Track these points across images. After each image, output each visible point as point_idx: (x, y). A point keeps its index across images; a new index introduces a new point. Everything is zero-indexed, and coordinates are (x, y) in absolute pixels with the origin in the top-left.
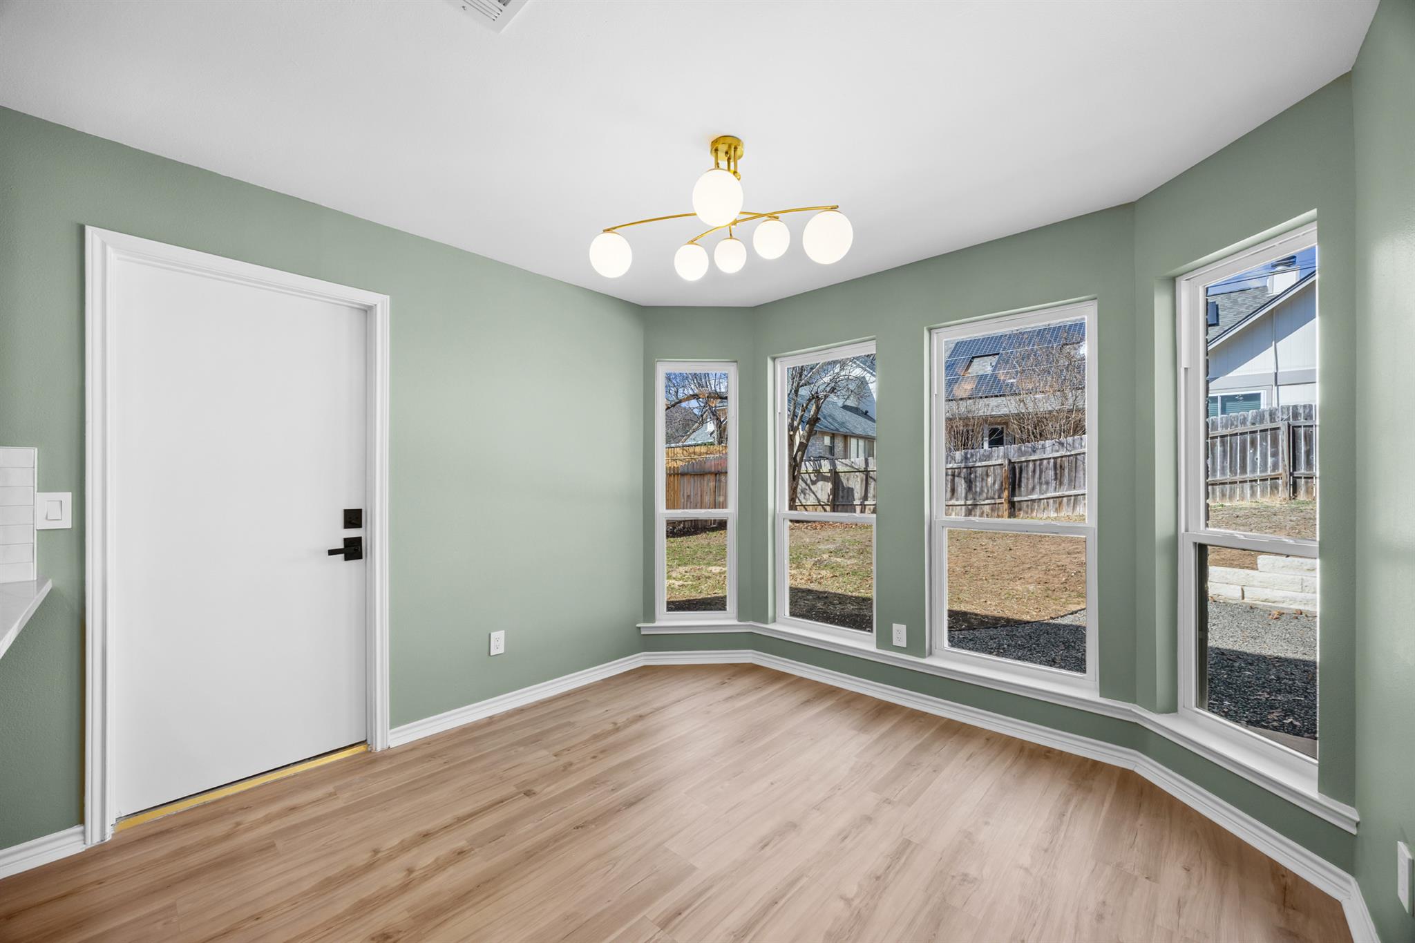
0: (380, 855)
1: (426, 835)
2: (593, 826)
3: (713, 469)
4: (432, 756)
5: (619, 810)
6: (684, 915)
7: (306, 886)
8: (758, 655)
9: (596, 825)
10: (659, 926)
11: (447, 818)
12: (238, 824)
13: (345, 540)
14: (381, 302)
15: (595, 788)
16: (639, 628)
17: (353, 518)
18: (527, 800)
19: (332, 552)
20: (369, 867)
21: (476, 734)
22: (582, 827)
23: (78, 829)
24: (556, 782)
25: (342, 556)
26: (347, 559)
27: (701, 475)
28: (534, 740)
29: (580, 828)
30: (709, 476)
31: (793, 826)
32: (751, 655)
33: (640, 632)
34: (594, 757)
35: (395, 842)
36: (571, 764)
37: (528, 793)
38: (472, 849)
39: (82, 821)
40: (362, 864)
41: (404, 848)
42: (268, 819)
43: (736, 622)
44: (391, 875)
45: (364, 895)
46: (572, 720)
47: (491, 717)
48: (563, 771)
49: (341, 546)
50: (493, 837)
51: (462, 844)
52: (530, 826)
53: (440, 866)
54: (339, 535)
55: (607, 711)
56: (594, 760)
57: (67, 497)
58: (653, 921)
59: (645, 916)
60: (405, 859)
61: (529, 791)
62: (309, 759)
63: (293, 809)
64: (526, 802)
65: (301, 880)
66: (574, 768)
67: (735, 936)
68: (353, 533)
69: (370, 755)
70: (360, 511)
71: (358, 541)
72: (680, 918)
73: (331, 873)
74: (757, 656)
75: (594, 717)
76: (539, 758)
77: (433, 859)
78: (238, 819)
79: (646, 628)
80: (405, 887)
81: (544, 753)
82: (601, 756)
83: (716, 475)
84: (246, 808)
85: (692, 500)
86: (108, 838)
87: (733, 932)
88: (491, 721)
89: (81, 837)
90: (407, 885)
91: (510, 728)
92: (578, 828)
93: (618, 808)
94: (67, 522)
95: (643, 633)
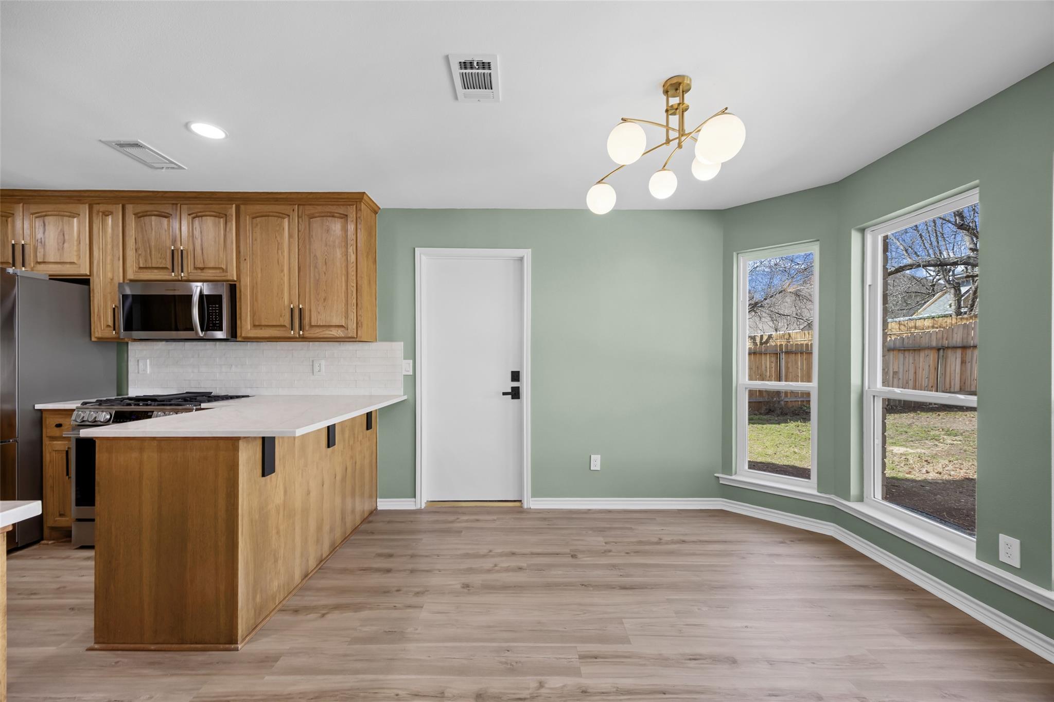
0: (490, 553)
1: (513, 554)
2: (591, 589)
3: (934, 344)
4: (545, 519)
5: (614, 588)
6: (597, 660)
7: (459, 552)
8: (840, 530)
9: (593, 589)
10: (579, 656)
11: (527, 550)
12: (458, 519)
13: (512, 387)
14: (527, 253)
15: (612, 570)
16: (718, 477)
17: (516, 376)
18: (570, 559)
19: (504, 394)
20: (484, 556)
21: (574, 516)
22: (585, 586)
23: (413, 499)
24: (593, 557)
25: (510, 396)
26: (512, 398)
27: (915, 350)
28: (601, 530)
29: (583, 586)
30: (927, 352)
31: (733, 661)
32: (832, 528)
33: (719, 481)
34: (627, 553)
35: (499, 551)
36: (610, 551)
37: (573, 556)
38: (526, 569)
39: (415, 497)
40: (482, 553)
41: (502, 555)
42: (467, 521)
43: (815, 492)
44: (487, 564)
45: (474, 566)
46: (633, 527)
47: (589, 510)
48: (602, 553)
49: (510, 391)
50: (540, 568)
51: (524, 565)
52: (560, 572)
53: (507, 570)
54: (509, 385)
55: (663, 530)
56: (626, 555)
57: (411, 362)
58: (578, 652)
59: (576, 647)
60: (496, 560)
61: (575, 555)
62: (496, 501)
63: (478, 520)
64: (569, 560)
65: (459, 549)
66: (610, 554)
67: (617, 690)
68: (515, 384)
69: (521, 509)
70: (519, 372)
71: (518, 388)
72: (595, 660)
73: (470, 552)
74: (837, 530)
75: (651, 531)
76: (597, 541)
77: (508, 565)
78: (459, 517)
79: (724, 478)
80: (489, 571)
81: (601, 539)
82: (632, 554)
83: (939, 350)
84: (464, 513)
85: (901, 377)
86: (423, 507)
87: (618, 688)
88: (588, 511)
89: (414, 503)
90: (490, 570)
91: (595, 519)
92: (583, 585)
93: (614, 586)
94: (411, 373)
95: (721, 482)
